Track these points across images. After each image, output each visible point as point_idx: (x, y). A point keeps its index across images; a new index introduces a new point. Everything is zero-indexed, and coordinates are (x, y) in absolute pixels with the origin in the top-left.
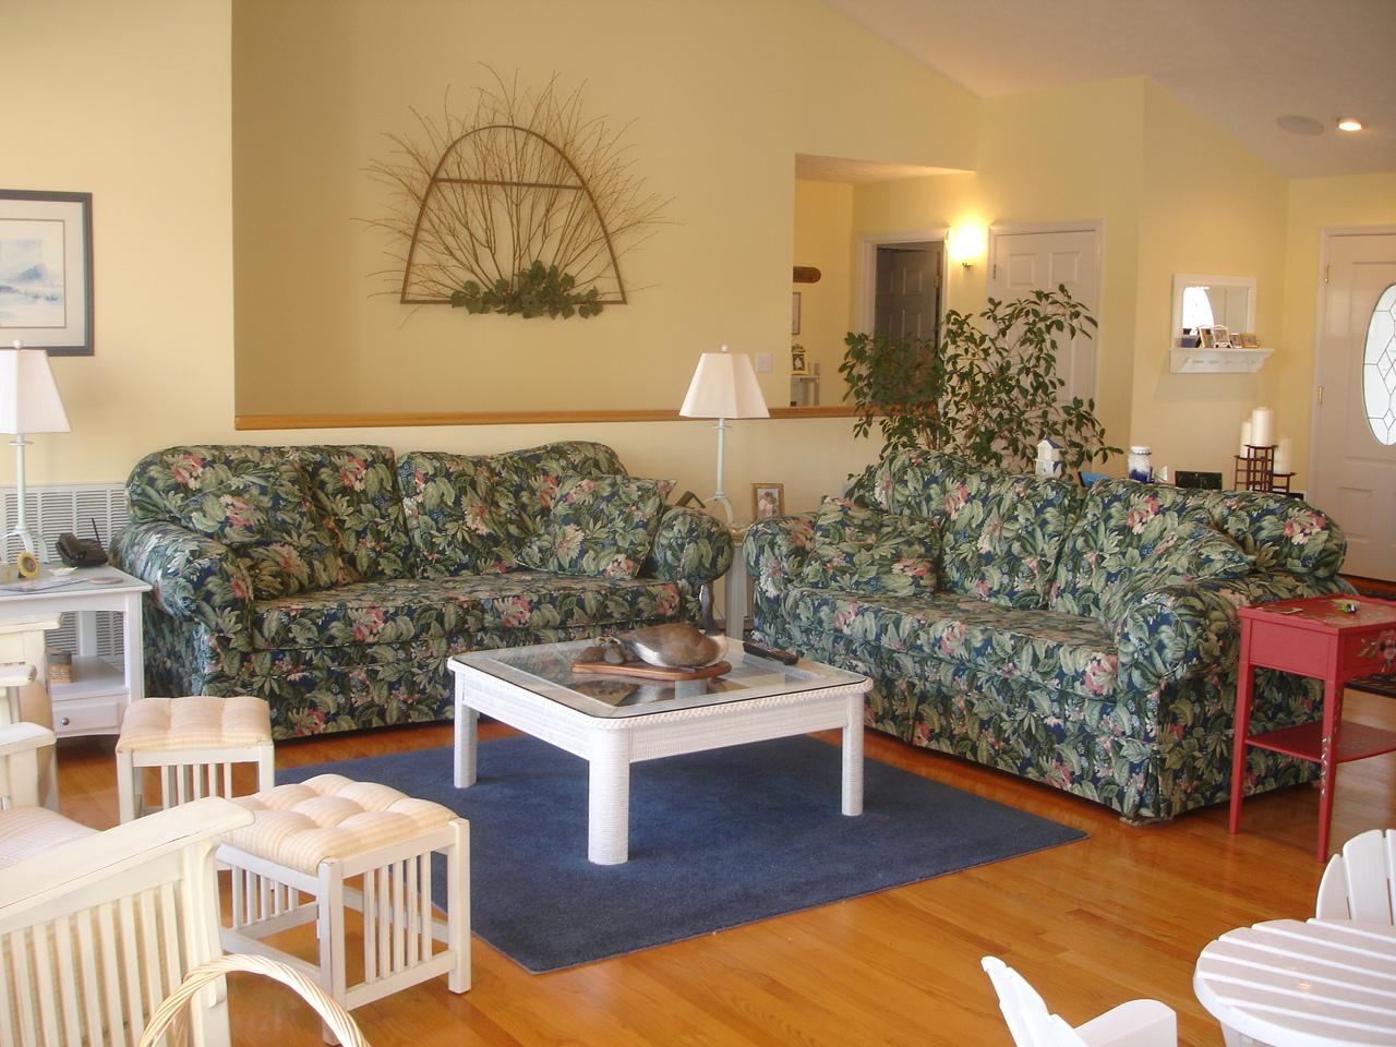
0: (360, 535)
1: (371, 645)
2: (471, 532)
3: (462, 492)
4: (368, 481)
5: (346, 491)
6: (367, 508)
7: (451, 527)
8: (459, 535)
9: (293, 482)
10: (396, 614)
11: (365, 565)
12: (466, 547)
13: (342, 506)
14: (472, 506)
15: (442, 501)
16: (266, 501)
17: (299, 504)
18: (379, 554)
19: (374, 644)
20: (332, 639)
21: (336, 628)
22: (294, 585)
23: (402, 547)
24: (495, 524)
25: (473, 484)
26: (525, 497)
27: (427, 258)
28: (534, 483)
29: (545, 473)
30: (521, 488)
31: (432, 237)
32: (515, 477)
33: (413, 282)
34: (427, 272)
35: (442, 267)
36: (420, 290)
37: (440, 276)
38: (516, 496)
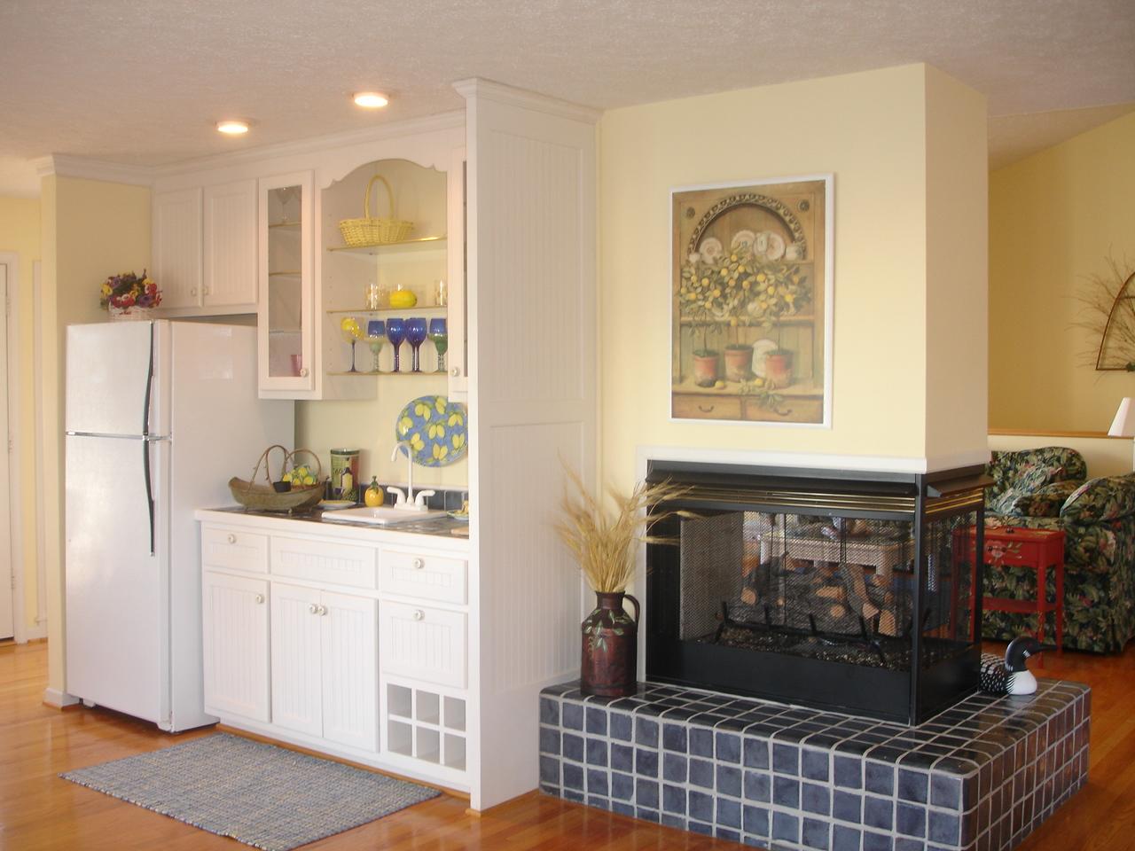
26: (1011, 474)
27: (1112, 343)
28: (1018, 467)
29: (1027, 462)
30: (1010, 469)
31: (1117, 331)
32: (1009, 463)
33: (1104, 358)
34: (1110, 352)
35: (1121, 349)
36: (1108, 363)
37: (1120, 353)
38: (1005, 473)
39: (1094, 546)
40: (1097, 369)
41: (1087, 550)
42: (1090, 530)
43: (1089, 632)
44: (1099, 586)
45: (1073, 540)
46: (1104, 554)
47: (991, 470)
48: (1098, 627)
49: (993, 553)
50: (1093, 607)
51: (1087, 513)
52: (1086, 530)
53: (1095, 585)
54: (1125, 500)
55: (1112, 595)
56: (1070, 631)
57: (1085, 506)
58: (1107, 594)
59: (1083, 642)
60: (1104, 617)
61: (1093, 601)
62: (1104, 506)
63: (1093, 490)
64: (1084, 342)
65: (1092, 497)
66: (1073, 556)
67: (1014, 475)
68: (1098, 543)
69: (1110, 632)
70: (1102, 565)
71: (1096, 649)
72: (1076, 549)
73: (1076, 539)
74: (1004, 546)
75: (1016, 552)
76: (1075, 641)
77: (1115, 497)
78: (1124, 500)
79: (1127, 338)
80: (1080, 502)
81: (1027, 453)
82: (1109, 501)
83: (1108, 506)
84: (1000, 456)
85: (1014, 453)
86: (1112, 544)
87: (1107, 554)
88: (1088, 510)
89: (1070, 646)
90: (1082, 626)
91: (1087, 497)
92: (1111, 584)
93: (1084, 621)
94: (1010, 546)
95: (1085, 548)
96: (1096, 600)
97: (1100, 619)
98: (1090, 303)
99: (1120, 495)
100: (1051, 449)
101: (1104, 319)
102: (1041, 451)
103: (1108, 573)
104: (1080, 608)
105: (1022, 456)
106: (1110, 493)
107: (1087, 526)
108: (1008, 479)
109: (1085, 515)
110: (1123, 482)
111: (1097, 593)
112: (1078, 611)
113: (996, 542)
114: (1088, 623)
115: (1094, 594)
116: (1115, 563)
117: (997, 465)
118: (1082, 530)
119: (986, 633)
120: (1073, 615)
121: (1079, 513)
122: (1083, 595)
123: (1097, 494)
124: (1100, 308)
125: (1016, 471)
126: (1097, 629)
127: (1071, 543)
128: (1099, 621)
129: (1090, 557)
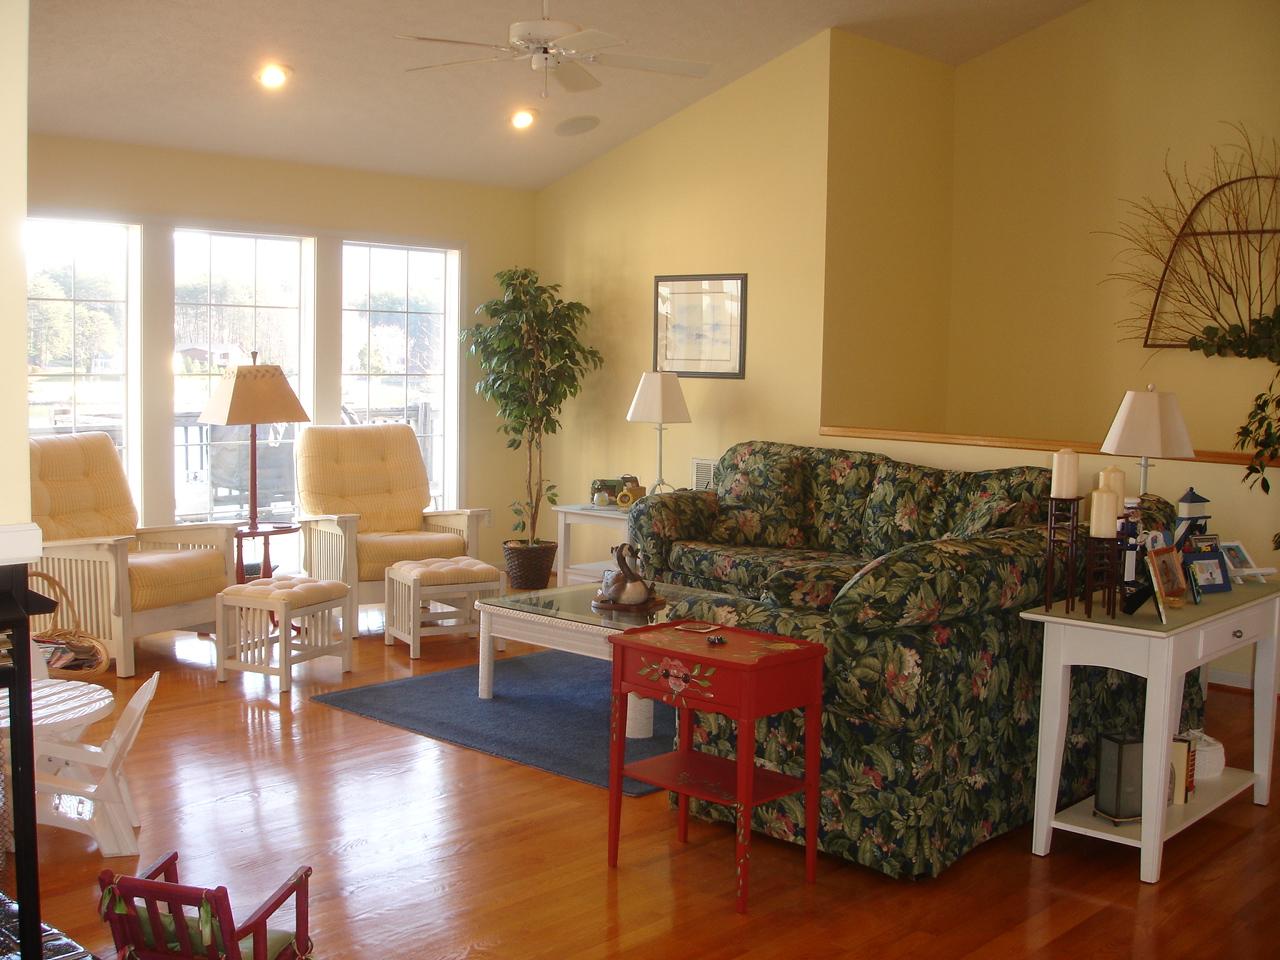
0: (827, 516)
1: (726, 583)
2: (896, 527)
3: (901, 494)
4: (847, 478)
5: (832, 483)
6: (840, 497)
7: (882, 520)
8: (885, 528)
9: (782, 471)
10: (739, 564)
11: (824, 538)
12: (886, 538)
13: (824, 494)
14: (905, 507)
15: (884, 500)
16: (761, 481)
17: (780, 486)
18: (834, 532)
19: (728, 582)
20: (702, 572)
21: (705, 565)
22: (740, 538)
23: (853, 529)
24: (918, 524)
25: (913, 490)
26: (958, 507)
27: (1169, 306)
28: (971, 497)
29: (984, 490)
30: (958, 499)
31: (1175, 287)
32: (957, 490)
33: (1158, 328)
34: (1168, 319)
35: (1183, 314)
36: (1163, 335)
37: (1181, 322)
38: (950, 505)
39: (876, 676)
40: (1146, 345)
41: (863, 684)
42: (877, 644)
43: (876, 835)
44: (896, 751)
45: (843, 662)
46: (892, 695)
47: (930, 501)
48: (891, 829)
49: (671, 682)
50: (884, 788)
51: (871, 613)
52: (869, 645)
53: (889, 749)
54: (959, 588)
55: (919, 770)
56: (847, 830)
57: (867, 598)
58: (908, 768)
59: (867, 853)
60: (902, 811)
61: (885, 778)
62: (902, 601)
63: (887, 569)
64: (1129, 303)
65: (882, 581)
66: (842, 692)
67: (963, 510)
68: (882, 672)
69: (913, 841)
70: (890, 716)
71: (887, 869)
72: (846, 680)
73: (848, 660)
74: (686, 671)
75: (705, 684)
76: (854, 849)
77: (932, 583)
78: (955, 586)
79: (1192, 297)
80: (860, 590)
81: (987, 475)
82: (916, 590)
83: (912, 600)
84: (947, 479)
85: (968, 474)
86: (911, 676)
87: (899, 694)
88: (872, 606)
89: (846, 855)
90: (865, 823)
91: (872, 579)
92: (917, 749)
93: (869, 814)
94: (696, 672)
95: (859, 680)
96: (891, 778)
97: (895, 813)
98: (1135, 241)
99: (944, 581)
100: (1022, 470)
101: (1158, 268)
102: (1006, 473)
103: (906, 730)
104: (863, 790)
105: (974, 481)
106: (921, 574)
107: (872, 636)
108: (953, 515)
109: (867, 615)
110: (963, 551)
111: (893, 764)
112: (858, 794)
113: (677, 662)
114: (875, 819)
115: (888, 764)
116: (918, 710)
117: (940, 493)
118: (861, 644)
119: (721, 812)
120: (852, 800)
121: (855, 610)
122: (870, 763)
123: (895, 575)
124: (1152, 250)
125: (967, 503)
126: (888, 831)
127: (840, 667)
128: (892, 818)
129: (868, 699)
